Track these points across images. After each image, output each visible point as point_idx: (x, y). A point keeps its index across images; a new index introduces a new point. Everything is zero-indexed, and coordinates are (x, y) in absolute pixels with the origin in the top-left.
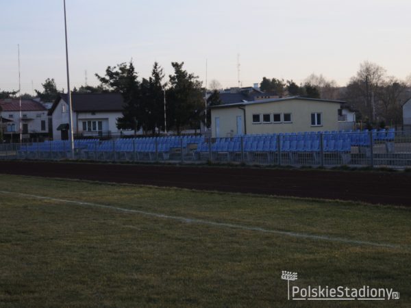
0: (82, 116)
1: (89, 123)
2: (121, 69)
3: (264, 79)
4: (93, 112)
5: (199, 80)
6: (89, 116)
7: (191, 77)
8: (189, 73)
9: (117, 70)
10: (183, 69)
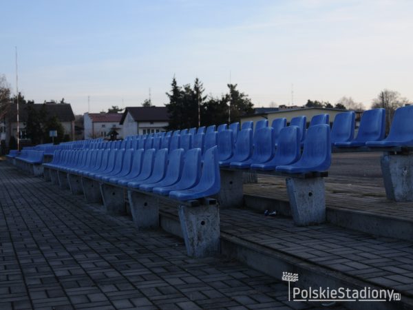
0: (142, 125)
1: (149, 130)
2: (186, 89)
3: (309, 101)
4: (152, 122)
5: (248, 98)
6: (148, 125)
7: (242, 95)
8: (240, 92)
9: (183, 90)
10: (236, 89)
